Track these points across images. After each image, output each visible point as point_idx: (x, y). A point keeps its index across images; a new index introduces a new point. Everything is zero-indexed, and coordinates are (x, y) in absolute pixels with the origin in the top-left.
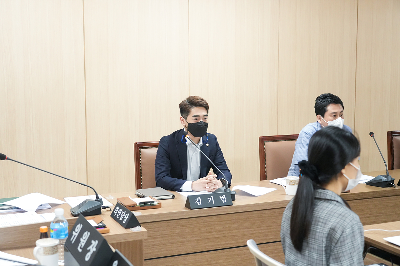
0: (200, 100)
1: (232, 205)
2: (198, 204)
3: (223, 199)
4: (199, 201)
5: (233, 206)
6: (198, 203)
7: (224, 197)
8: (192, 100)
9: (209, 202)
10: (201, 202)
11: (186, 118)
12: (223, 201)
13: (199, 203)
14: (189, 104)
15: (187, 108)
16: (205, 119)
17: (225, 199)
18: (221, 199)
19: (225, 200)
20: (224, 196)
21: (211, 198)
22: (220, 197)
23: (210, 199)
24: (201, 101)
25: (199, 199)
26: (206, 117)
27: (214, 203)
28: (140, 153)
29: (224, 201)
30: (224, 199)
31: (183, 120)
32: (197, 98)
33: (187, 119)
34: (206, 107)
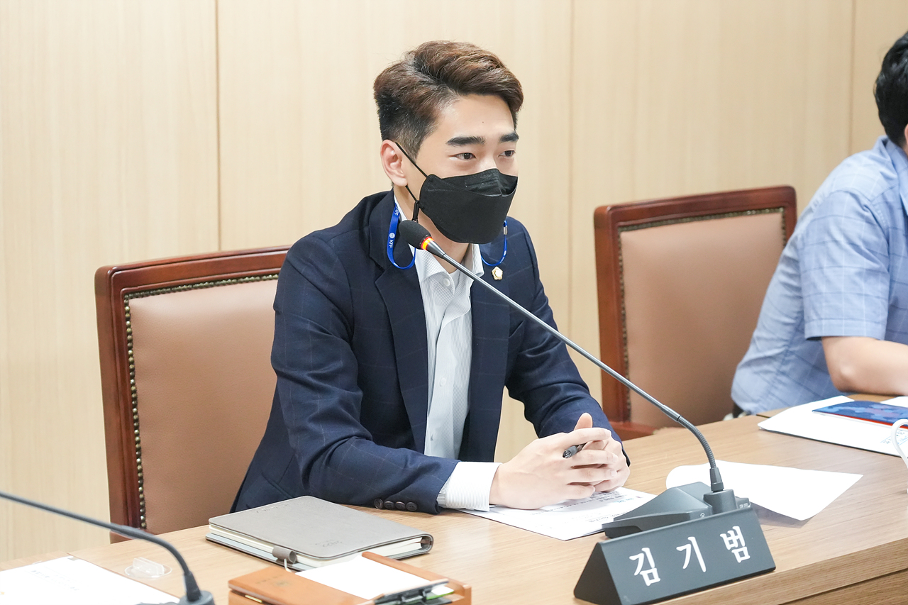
0: (483, 64)
1: (772, 570)
2: (648, 582)
3: (736, 544)
4: (646, 566)
5: (776, 571)
6: (645, 574)
7: (736, 534)
8: (444, 63)
9: (685, 567)
10: (654, 571)
11: (411, 152)
12: (736, 552)
13: (651, 576)
14: (427, 79)
15: (422, 99)
16: (509, 153)
17: (743, 543)
18: (729, 547)
19: (745, 550)
20: (737, 528)
21: (688, 547)
22: (723, 536)
23: (685, 550)
24: (489, 69)
25: (644, 553)
26: (509, 146)
27: (704, 569)
28: (128, 319)
29: (742, 554)
30: (740, 546)
31: (395, 158)
32: (466, 53)
33: (420, 154)
34: (511, 97)
